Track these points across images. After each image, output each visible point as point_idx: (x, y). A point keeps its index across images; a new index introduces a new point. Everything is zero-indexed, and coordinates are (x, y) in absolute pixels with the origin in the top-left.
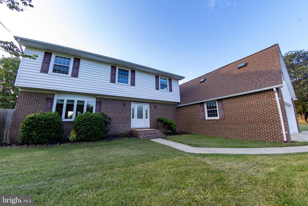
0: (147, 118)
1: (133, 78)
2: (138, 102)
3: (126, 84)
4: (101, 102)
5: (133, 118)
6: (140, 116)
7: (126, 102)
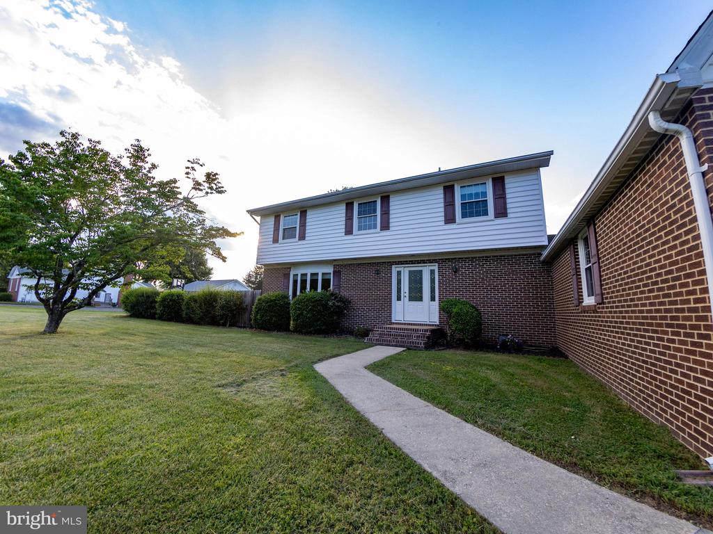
0: (433, 299)
1: (386, 213)
2: (406, 263)
3: (372, 231)
4: (340, 272)
5: (399, 299)
6: (416, 295)
7: (380, 266)
